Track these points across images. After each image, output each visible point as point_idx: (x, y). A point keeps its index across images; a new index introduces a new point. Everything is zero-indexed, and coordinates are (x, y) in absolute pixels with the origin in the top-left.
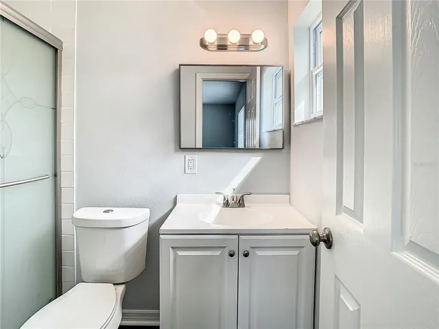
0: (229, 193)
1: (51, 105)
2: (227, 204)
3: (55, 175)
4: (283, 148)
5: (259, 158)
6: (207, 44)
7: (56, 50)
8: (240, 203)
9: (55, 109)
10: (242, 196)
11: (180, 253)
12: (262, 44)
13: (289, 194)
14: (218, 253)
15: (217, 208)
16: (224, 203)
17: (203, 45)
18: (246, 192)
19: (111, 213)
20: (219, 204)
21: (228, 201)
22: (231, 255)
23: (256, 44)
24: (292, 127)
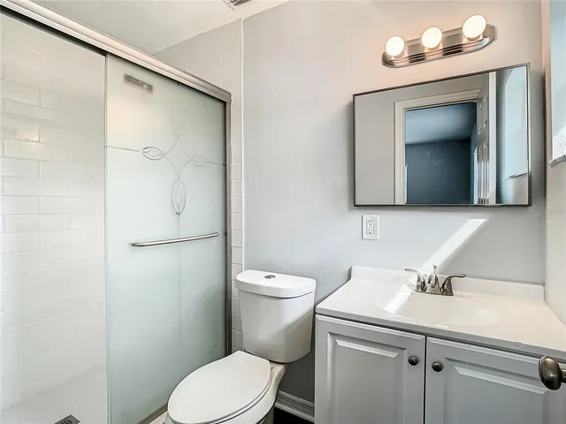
0: (426, 271)
1: (221, 162)
2: (422, 287)
3: (226, 234)
4: (530, 205)
5: (483, 221)
6: (393, 59)
7: (225, 103)
8: (446, 289)
9: (225, 165)
10: (449, 279)
11: (341, 343)
12: (484, 37)
13: (544, 285)
14: (393, 355)
15: (405, 292)
16: (418, 287)
17: (387, 62)
18: (455, 273)
19: (272, 278)
20: (410, 286)
21: (424, 283)
22: (413, 363)
23: (474, 39)
24: (549, 167)
